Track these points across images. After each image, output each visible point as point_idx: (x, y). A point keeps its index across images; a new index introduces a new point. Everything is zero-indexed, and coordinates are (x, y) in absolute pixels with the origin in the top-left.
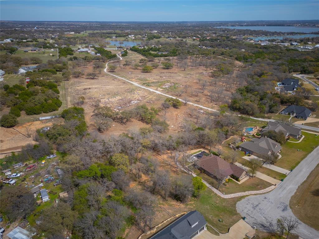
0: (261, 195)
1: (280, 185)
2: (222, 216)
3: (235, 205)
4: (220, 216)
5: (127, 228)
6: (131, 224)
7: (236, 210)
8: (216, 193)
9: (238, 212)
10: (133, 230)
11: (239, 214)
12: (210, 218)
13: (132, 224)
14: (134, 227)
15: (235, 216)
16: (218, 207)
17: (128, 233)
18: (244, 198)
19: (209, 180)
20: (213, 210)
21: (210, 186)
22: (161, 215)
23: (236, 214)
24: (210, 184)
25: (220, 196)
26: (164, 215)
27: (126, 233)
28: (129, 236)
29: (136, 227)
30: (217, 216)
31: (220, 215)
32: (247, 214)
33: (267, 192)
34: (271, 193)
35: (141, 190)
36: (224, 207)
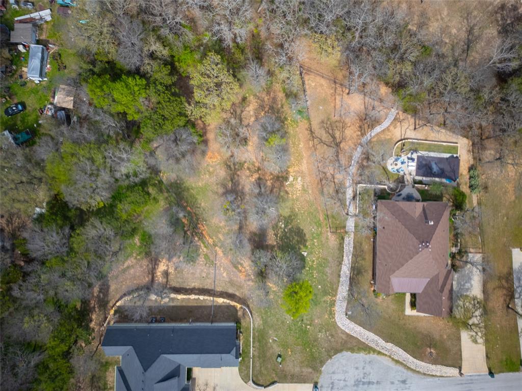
0: (405, 371)
1: (472, 378)
2: (291, 352)
3: (335, 354)
4: (289, 350)
5: (134, 255)
6: (144, 253)
7: (322, 363)
8: (335, 301)
9: (323, 369)
10: (141, 267)
11: (320, 372)
12: (271, 341)
13: (146, 254)
14: (145, 262)
15: (310, 370)
16: (305, 332)
17: (128, 267)
18: (369, 353)
19: (364, 259)
20: (290, 330)
21: (348, 272)
22: (202, 271)
23: (317, 370)
24: (353, 269)
25: (334, 314)
26: (208, 274)
27: (126, 265)
28: (127, 273)
29: (148, 265)
30: (285, 346)
31: (291, 349)
32: (332, 383)
33: (425, 374)
34: (430, 379)
35: (217, 184)
36: (316, 340)
